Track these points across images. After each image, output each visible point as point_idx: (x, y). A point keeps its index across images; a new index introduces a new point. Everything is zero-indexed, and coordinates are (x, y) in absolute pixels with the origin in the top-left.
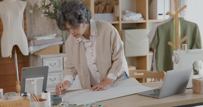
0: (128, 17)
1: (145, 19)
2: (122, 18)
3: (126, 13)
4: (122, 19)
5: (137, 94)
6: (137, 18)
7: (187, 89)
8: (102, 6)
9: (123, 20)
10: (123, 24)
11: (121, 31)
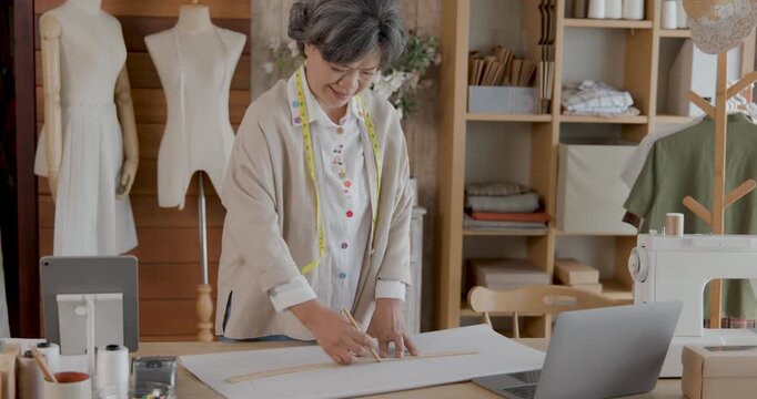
0: (584, 101)
1: (643, 112)
2: (565, 104)
3: (581, 88)
4: (563, 109)
5: (470, 381)
6: (618, 106)
7: (661, 378)
8: (498, 60)
9: (565, 112)
10: (563, 125)
11: (558, 147)
